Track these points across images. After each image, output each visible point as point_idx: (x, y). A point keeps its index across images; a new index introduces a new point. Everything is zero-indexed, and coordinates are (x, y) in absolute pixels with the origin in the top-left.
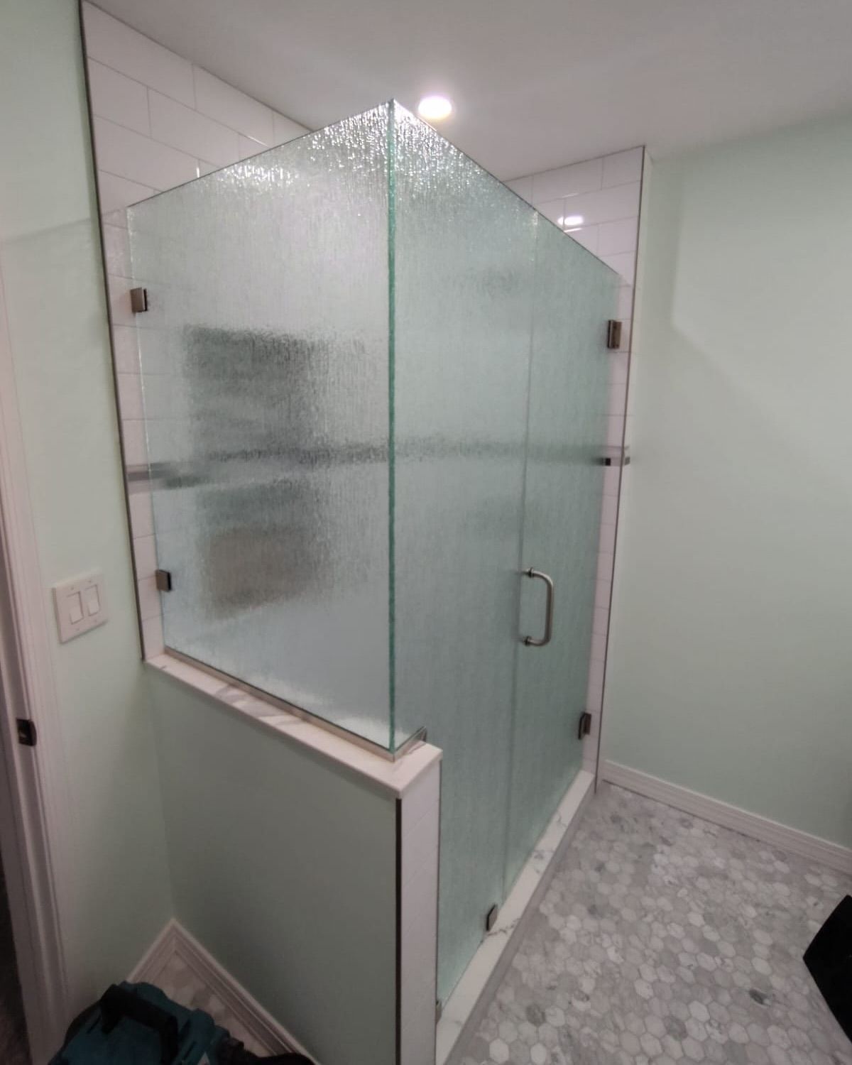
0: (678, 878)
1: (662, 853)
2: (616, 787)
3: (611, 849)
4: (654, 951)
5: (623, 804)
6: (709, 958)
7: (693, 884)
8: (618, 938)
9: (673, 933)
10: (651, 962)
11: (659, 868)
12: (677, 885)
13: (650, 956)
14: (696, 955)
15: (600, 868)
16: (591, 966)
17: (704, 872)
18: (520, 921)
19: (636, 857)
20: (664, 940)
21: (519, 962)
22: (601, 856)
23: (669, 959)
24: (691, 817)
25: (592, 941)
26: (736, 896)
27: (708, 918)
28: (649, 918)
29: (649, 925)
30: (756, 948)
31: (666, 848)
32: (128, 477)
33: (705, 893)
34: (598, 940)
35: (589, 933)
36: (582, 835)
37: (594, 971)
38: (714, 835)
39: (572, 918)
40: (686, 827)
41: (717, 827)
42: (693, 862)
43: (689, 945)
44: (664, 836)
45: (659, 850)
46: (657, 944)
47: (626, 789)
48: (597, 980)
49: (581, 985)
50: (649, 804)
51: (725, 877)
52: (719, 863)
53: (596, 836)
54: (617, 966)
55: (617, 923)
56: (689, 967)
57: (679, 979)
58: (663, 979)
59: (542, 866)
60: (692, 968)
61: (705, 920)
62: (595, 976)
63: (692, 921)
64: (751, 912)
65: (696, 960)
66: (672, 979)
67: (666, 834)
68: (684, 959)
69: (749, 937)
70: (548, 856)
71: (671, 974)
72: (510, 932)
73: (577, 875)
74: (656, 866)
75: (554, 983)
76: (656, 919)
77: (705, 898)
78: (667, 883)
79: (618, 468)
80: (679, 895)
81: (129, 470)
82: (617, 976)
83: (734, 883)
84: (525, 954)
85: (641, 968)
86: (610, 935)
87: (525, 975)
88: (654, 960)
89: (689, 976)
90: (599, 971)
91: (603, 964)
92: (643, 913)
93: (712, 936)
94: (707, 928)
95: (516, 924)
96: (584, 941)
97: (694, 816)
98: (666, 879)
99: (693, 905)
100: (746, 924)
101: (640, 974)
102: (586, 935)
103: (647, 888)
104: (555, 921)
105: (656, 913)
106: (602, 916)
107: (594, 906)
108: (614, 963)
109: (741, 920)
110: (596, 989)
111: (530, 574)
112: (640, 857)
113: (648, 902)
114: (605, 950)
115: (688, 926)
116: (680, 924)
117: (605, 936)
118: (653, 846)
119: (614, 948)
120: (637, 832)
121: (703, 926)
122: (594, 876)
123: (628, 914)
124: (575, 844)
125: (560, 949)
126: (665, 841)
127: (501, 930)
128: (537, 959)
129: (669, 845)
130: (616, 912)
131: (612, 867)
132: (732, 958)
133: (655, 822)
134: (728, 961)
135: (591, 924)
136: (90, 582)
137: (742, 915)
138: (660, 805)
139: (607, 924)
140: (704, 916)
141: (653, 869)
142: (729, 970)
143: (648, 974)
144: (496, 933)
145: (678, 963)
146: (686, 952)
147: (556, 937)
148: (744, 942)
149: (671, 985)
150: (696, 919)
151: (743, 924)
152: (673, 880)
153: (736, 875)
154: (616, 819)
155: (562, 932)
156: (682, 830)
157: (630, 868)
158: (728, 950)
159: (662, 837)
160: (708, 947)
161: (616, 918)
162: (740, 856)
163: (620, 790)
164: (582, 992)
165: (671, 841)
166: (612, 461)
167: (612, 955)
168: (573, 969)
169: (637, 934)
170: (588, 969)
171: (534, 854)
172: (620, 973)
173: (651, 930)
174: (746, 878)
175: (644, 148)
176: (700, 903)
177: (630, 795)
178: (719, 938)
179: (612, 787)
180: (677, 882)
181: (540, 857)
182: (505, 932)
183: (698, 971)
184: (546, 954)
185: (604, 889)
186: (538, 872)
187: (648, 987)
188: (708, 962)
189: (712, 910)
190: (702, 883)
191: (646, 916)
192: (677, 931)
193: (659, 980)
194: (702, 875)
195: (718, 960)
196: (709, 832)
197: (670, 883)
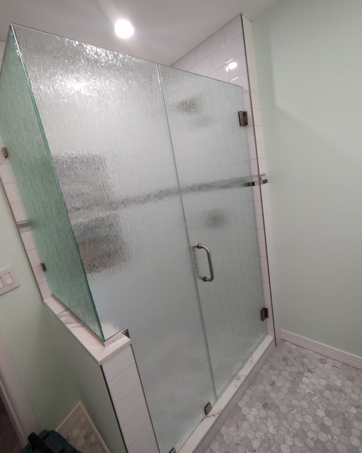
0: (314, 391)
1: (307, 377)
2: (287, 343)
3: (280, 374)
4: (294, 429)
5: (290, 351)
6: (325, 435)
7: (322, 394)
8: (276, 421)
9: (306, 421)
10: (292, 435)
11: (304, 385)
12: (313, 395)
13: (292, 432)
14: (317, 433)
15: (273, 384)
16: (259, 434)
17: (329, 388)
18: (223, 411)
19: (292, 379)
20: (300, 423)
21: (224, 430)
22: (274, 378)
23: (301, 434)
24: (326, 358)
25: (262, 422)
26: (346, 401)
27: (328, 413)
28: (294, 412)
29: (294, 415)
30: (353, 431)
31: (310, 375)
32: (19, 226)
33: (328, 399)
34: (265, 421)
35: (261, 418)
36: (265, 367)
37: (261, 438)
38: (338, 368)
39: (254, 409)
40: (323, 363)
41: (341, 363)
42: (324, 382)
43: (314, 427)
44: (309, 368)
45: (306, 375)
46: (297, 425)
47: (293, 344)
48: (261, 442)
49: (253, 444)
50: (303, 351)
51: (341, 390)
52: (339, 383)
53: (273, 367)
54: (273, 435)
55: (277, 413)
56: (312, 439)
57: (306, 444)
58: (297, 444)
59: (239, 384)
60: (314, 440)
61: (326, 414)
62: (261, 440)
63: (318, 414)
64: (354, 410)
65: (317, 436)
66: (302, 445)
67: (311, 367)
68: (310, 434)
69: (350, 424)
70: (243, 379)
71: (302, 442)
72: (217, 416)
73: (260, 387)
74: (303, 384)
75: (239, 442)
76: (298, 412)
77: (327, 402)
78: (307, 393)
79: (258, 186)
80: (313, 400)
81: (18, 224)
82: (272, 441)
83: (346, 394)
84: (227, 426)
85: (285, 437)
86: (272, 418)
87: (225, 437)
88: (294, 434)
89: (311, 444)
90: (263, 437)
91: (265, 434)
92: (291, 408)
93: (328, 422)
94: (326, 418)
95: (220, 412)
96: (258, 421)
97: (328, 357)
98: (307, 391)
99: (320, 405)
100: (349, 417)
101: (284, 441)
102: (259, 419)
103: (296, 395)
104: (245, 411)
105: (298, 409)
106: (269, 409)
107: (266, 404)
108: (271, 434)
109: (346, 415)
110: (260, 447)
111: (198, 247)
112: (295, 379)
113: (295, 402)
114: (268, 427)
115: (315, 417)
116: (310, 415)
117: (269, 420)
118: (302, 373)
119: (272, 426)
120: (295, 365)
121: (323, 417)
122: (269, 388)
123: (283, 409)
124: (262, 372)
125: (245, 425)
126: (310, 371)
127: (213, 415)
128: (233, 429)
129: (312, 373)
130: (278, 407)
131: (279, 384)
132: (338, 436)
133: (306, 360)
134: (335, 437)
135: (263, 413)
136: (5, 271)
137: (348, 413)
138: (310, 352)
139: (272, 413)
140: (325, 411)
141: (301, 386)
142: (335, 442)
143: (289, 441)
144: (210, 416)
145: (307, 437)
146: (312, 431)
147: (244, 418)
148: (347, 427)
149: (300, 448)
150: (321, 413)
151: (348, 417)
152: (310, 391)
153: (348, 390)
154: (285, 359)
155: (247, 416)
156: (320, 365)
157: (288, 385)
158: (337, 431)
159: (308, 369)
160: (325, 429)
161: (276, 410)
162: (352, 379)
163: (289, 344)
164: (252, 447)
165: (313, 371)
166: (255, 184)
167: (271, 430)
168: (250, 436)
169: (286, 419)
170: (257, 436)
171: (236, 378)
172: (274, 439)
173: (295, 418)
174: (353, 392)
175: (241, 15)
176: (324, 404)
177: (294, 347)
178: (332, 424)
179: (286, 343)
180: (313, 392)
181: (239, 379)
182: (214, 416)
183: (317, 442)
184: (238, 427)
185: (273, 395)
186: (236, 386)
187: (288, 448)
188: (324, 437)
189: (331, 408)
190: (327, 394)
191: (293, 410)
192: (309, 419)
193: (294, 445)
194: (328, 389)
195: (330, 436)
196: (336, 366)
197: (309, 393)
